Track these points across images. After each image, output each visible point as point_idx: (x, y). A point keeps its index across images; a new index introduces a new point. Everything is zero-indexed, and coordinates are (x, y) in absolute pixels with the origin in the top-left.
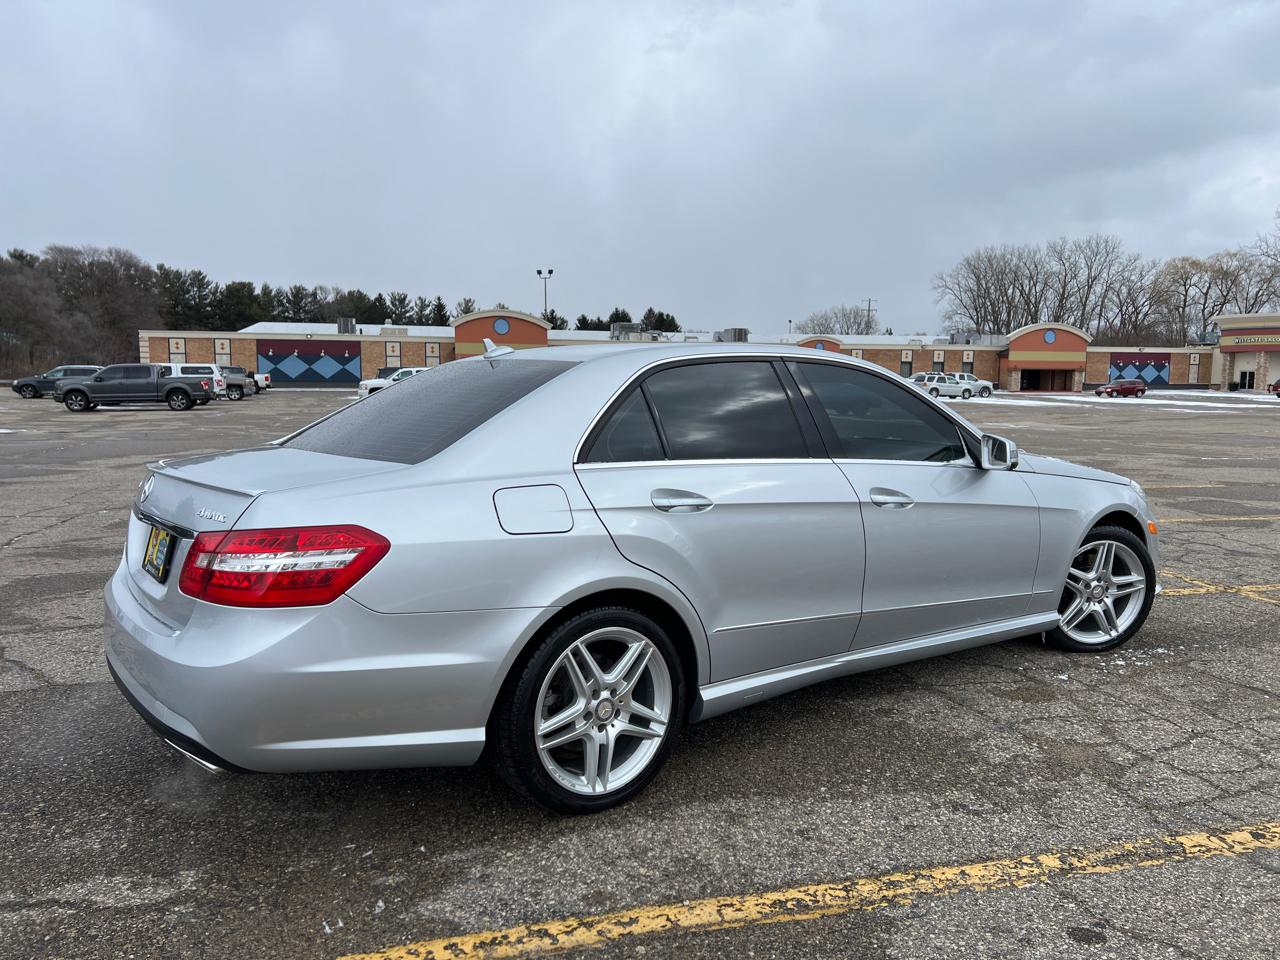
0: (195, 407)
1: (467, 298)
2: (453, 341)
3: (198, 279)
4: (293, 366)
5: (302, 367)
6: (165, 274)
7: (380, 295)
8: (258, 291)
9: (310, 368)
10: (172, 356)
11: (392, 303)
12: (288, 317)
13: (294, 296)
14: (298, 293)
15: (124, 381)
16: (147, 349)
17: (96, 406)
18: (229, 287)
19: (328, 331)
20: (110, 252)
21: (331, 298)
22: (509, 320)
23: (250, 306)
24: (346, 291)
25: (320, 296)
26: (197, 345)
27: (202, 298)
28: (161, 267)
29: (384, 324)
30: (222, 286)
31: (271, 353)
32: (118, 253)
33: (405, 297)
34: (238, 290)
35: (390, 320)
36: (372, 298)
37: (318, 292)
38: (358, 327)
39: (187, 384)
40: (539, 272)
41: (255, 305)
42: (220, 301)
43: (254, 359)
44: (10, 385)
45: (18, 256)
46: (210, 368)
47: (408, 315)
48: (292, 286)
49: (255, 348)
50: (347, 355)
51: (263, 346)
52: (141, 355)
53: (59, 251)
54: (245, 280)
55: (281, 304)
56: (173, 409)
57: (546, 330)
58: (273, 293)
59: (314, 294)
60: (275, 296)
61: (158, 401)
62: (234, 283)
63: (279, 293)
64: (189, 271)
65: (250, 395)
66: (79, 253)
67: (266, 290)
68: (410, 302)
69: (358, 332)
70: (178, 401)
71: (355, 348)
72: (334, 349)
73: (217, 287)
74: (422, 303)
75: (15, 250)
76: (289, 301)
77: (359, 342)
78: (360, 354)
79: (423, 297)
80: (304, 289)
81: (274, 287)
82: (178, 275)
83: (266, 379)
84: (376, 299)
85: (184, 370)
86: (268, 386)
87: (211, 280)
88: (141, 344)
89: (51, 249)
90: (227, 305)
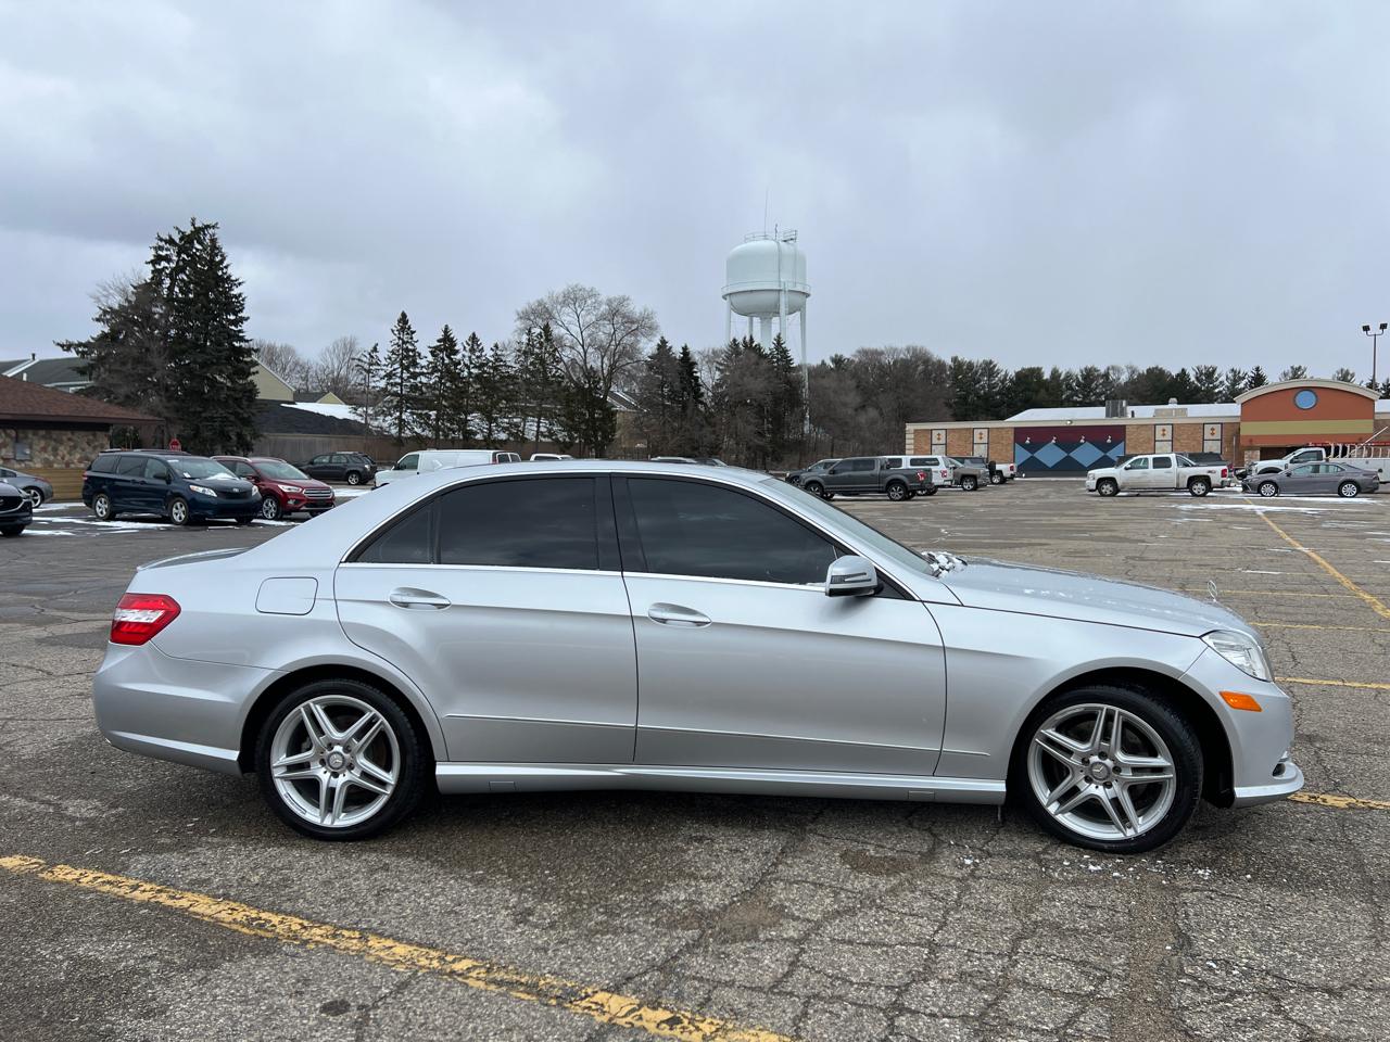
0: (915, 498)
1: (1296, 366)
2: (1238, 420)
3: (989, 369)
4: (1050, 454)
5: (1060, 455)
6: (958, 365)
7: (1183, 370)
8: (1047, 376)
9: (1068, 457)
10: (934, 447)
11: (1197, 378)
12: (1077, 402)
13: (1085, 378)
14: (1089, 375)
15: (852, 473)
16: (912, 441)
17: (832, 495)
18: (1018, 374)
19: (1094, 415)
20: (908, 350)
21: (1124, 378)
22: (1315, 390)
23: (1037, 392)
24: (1143, 369)
25: (1112, 376)
26: (957, 435)
27: (991, 387)
28: (955, 359)
29: (1167, 403)
30: (1012, 374)
31: (1028, 442)
32: (915, 350)
33: (1214, 371)
34: (1026, 376)
35: (1175, 399)
36: (1174, 374)
37: (1111, 372)
38: (1130, 409)
39: (906, 476)
40: (1366, 329)
41: (1043, 391)
42: (1009, 389)
43: (1010, 448)
44: (784, 475)
45: (838, 361)
46: (936, 459)
47: (1216, 391)
48: (1083, 368)
49: (1012, 437)
50: (1109, 441)
51: (1020, 434)
52: (907, 447)
53: (865, 352)
54: (1034, 365)
55: (1069, 387)
56: (892, 500)
57: (1373, 401)
58: (1062, 377)
59: (1106, 375)
60: (1064, 380)
61: (880, 492)
62: (1023, 369)
63: (1069, 376)
64: (981, 361)
65: (984, 485)
66: (882, 353)
67: (1055, 374)
68: (1220, 375)
69: (1130, 416)
70: (897, 492)
71: (1119, 433)
72: (1095, 434)
73: (1006, 375)
74: (1235, 376)
75: (836, 356)
76: (1078, 384)
77: (1124, 426)
78: (1124, 439)
79: (1237, 368)
80: (1096, 370)
81: (1063, 371)
82: (970, 365)
83: (1012, 468)
84: (1178, 375)
85: (913, 462)
86: (1013, 476)
87: (1001, 368)
88: (907, 436)
89: (859, 352)
90: (1015, 392)
